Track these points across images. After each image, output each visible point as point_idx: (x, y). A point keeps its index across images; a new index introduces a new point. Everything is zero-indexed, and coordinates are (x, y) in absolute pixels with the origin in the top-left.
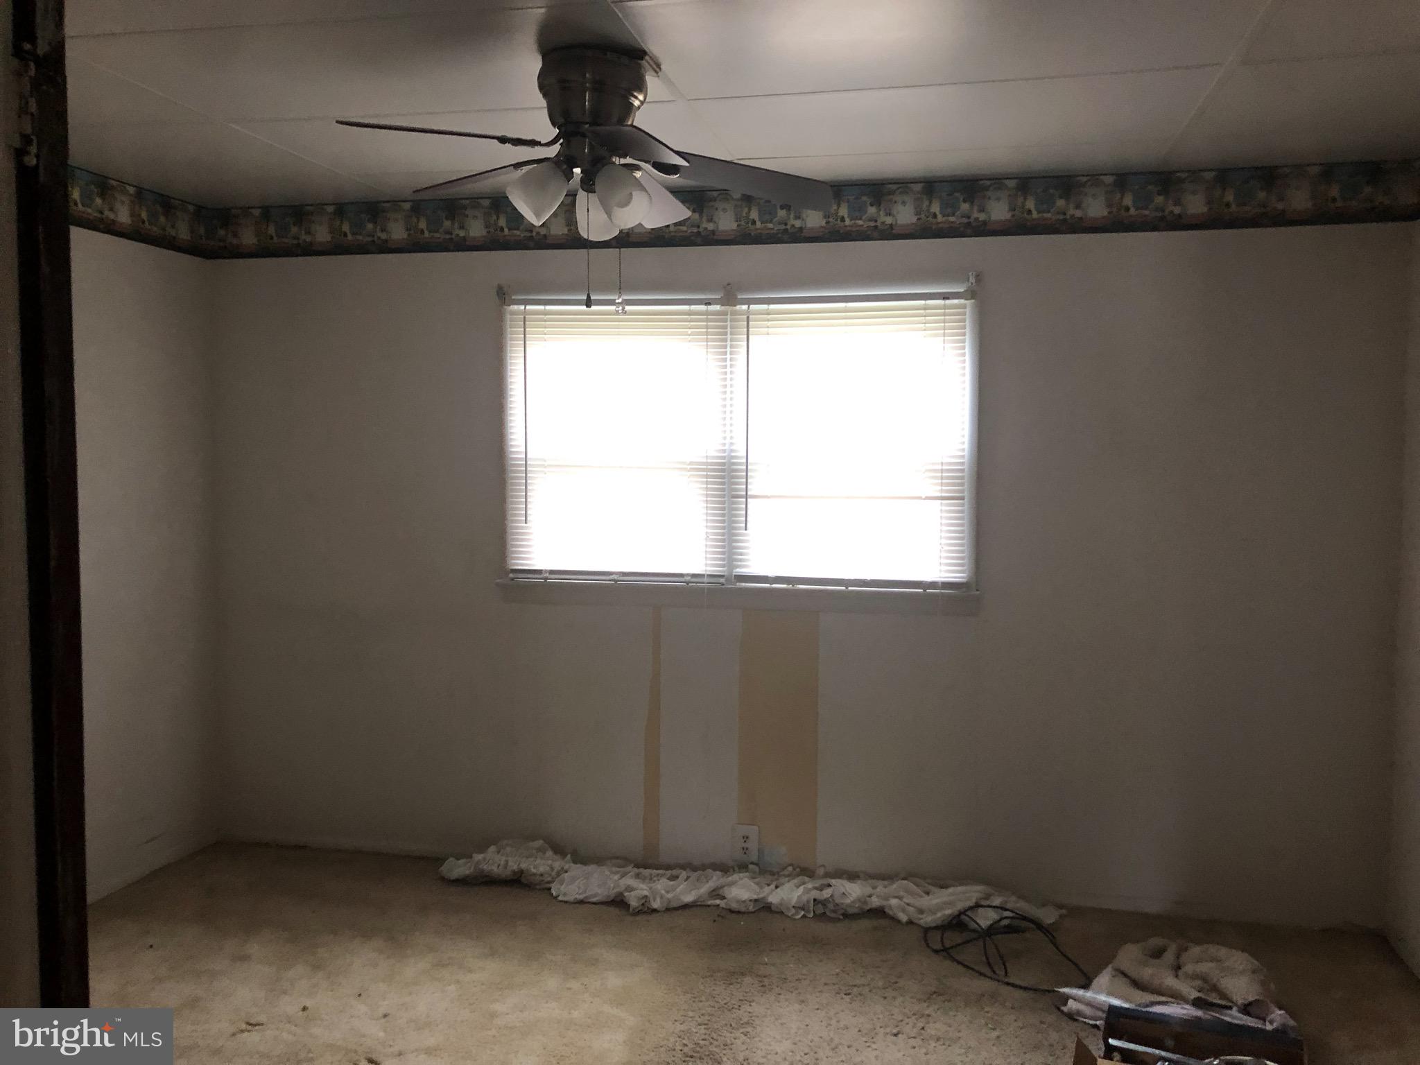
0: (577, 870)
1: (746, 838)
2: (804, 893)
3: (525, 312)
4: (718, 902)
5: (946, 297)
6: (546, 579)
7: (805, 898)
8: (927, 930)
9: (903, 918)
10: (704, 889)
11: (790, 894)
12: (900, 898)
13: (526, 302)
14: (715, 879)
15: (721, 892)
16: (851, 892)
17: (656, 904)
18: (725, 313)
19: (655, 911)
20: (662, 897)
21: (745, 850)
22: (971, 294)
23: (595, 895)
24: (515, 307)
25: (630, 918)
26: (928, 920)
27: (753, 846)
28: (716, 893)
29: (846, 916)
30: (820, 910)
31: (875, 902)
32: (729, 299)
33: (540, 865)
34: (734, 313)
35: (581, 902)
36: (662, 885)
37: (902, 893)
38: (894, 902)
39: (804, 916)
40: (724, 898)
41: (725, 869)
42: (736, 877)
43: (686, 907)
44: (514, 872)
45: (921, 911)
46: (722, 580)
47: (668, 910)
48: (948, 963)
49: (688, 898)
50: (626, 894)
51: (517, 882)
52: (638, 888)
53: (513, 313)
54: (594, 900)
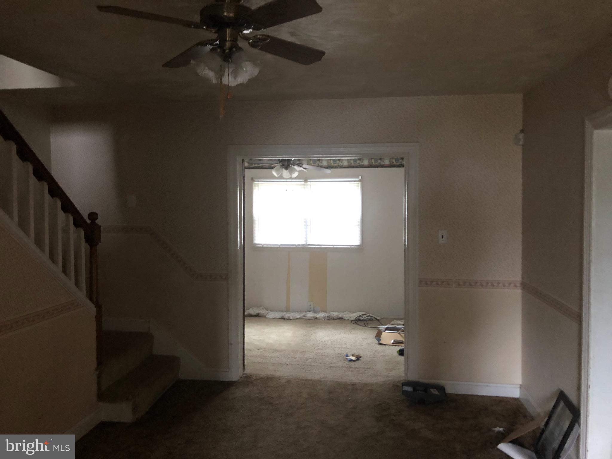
0: (271, 313)
1: (310, 305)
2: (324, 315)
3: (258, 184)
4: (305, 318)
5: (354, 181)
6: (263, 245)
7: (325, 316)
8: (352, 321)
9: (347, 319)
10: (302, 315)
11: (321, 315)
12: (346, 315)
13: (258, 181)
14: (304, 313)
15: (305, 316)
16: (335, 314)
17: (291, 318)
18: (305, 184)
19: (291, 319)
20: (293, 316)
21: (310, 308)
22: (360, 181)
23: (277, 317)
24: (255, 182)
25: (286, 321)
26: (352, 319)
27: (312, 307)
28: (304, 316)
29: (334, 319)
30: (328, 318)
31: (340, 316)
32: (306, 181)
33: (263, 312)
34: (307, 184)
35: (274, 319)
36: (292, 314)
37: (346, 314)
38: (344, 316)
39: (325, 319)
40: (306, 317)
41: (306, 312)
42: (308, 313)
43: (298, 319)
44: (257, 314)
45: (351, 317)
46: (305, 245)
47: (294, 319)
48: (356, 325)
49: (298, 317)
50: (284, 316)
51: (258, 316)
52: (287, 315)
53: (255, 184)
54: (277, 318)
